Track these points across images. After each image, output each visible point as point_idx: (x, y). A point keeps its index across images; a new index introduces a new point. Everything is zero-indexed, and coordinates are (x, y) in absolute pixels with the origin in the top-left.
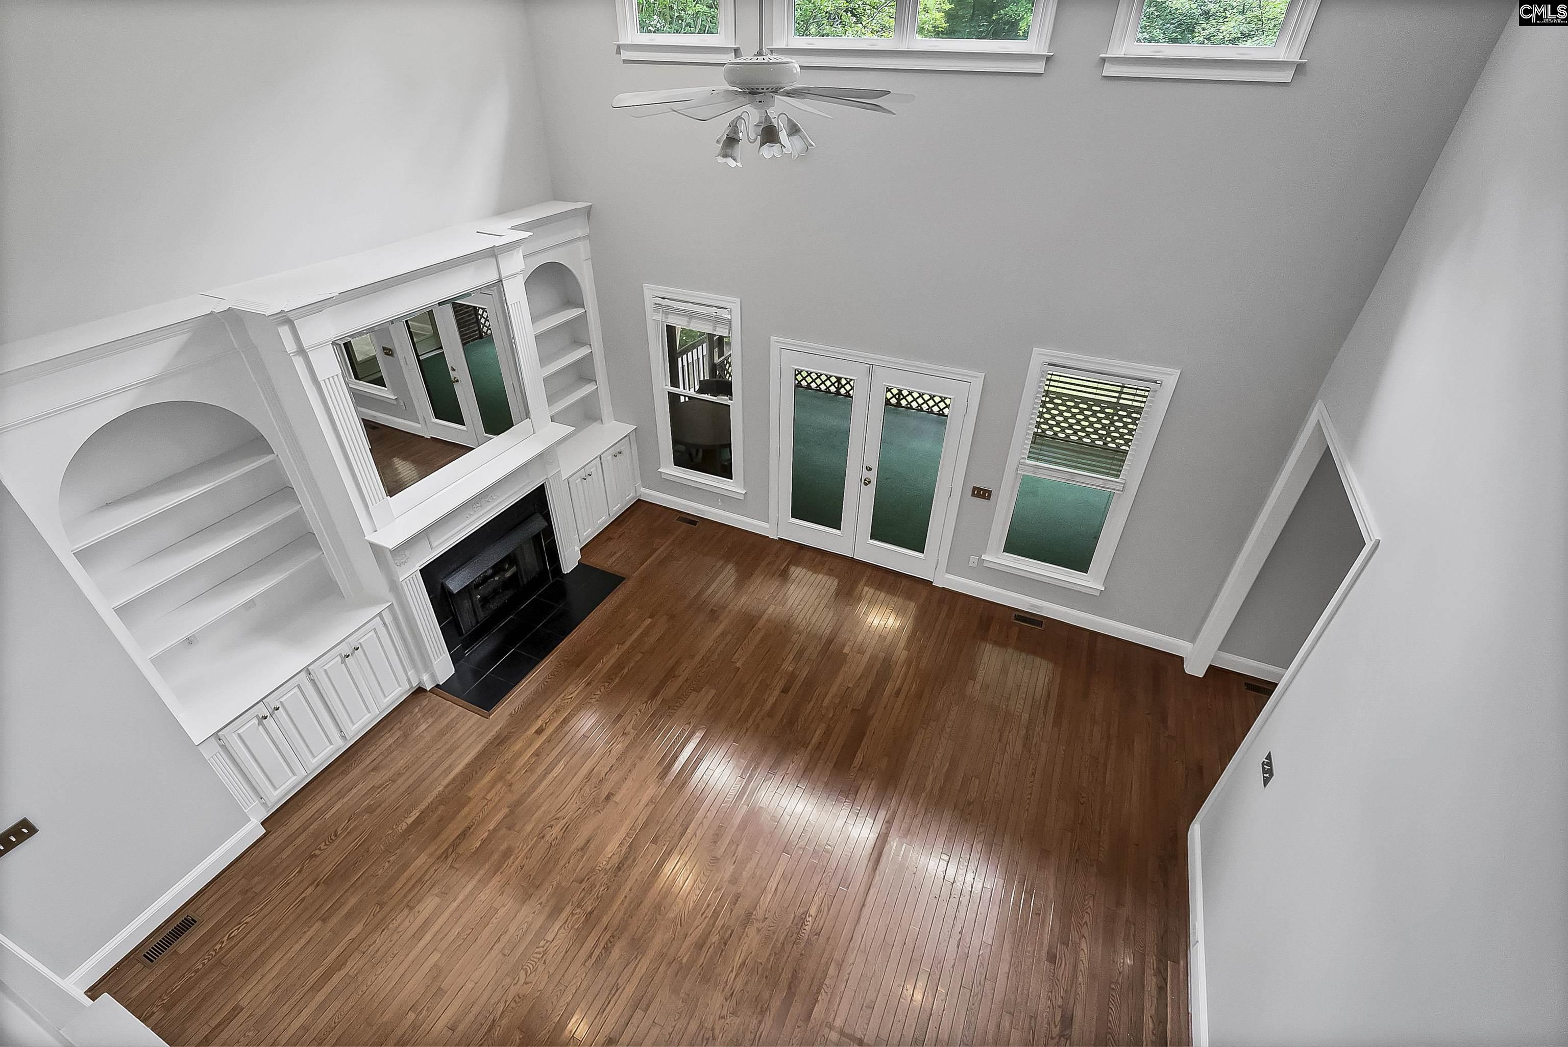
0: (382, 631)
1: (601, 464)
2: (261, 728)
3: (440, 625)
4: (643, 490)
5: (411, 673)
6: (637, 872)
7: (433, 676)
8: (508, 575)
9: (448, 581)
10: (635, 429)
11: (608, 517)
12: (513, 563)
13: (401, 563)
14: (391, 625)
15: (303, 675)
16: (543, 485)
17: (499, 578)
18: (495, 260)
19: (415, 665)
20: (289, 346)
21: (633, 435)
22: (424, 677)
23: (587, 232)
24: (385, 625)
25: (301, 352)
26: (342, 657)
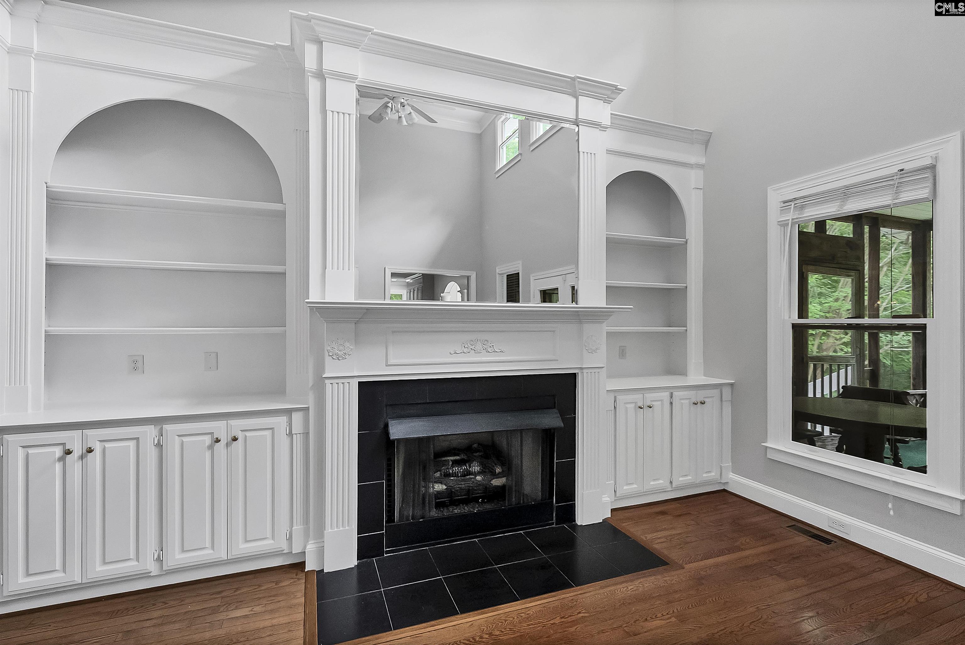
0: (283, 442)
1: (671, 403)
2: (58, 465)
3: (358, 483)
4: (733, 476)
5: (298, 528)
8: (497, 482)
9: (393, 418)
10: (732, 385)
11: (668, 484)
12: (508, 471)
13: (337, 354)
14: (298, 440)
15: (151, 431)
16: (574, 375)
17: (483, 480)
18: (575, 100)
19: (306, 521)
20: (310, 63)
21: (727, 392)
22: (311, 547)
23: (703, 161)
24: (290, 434)
25: (321, 76)
26: (212, 437)
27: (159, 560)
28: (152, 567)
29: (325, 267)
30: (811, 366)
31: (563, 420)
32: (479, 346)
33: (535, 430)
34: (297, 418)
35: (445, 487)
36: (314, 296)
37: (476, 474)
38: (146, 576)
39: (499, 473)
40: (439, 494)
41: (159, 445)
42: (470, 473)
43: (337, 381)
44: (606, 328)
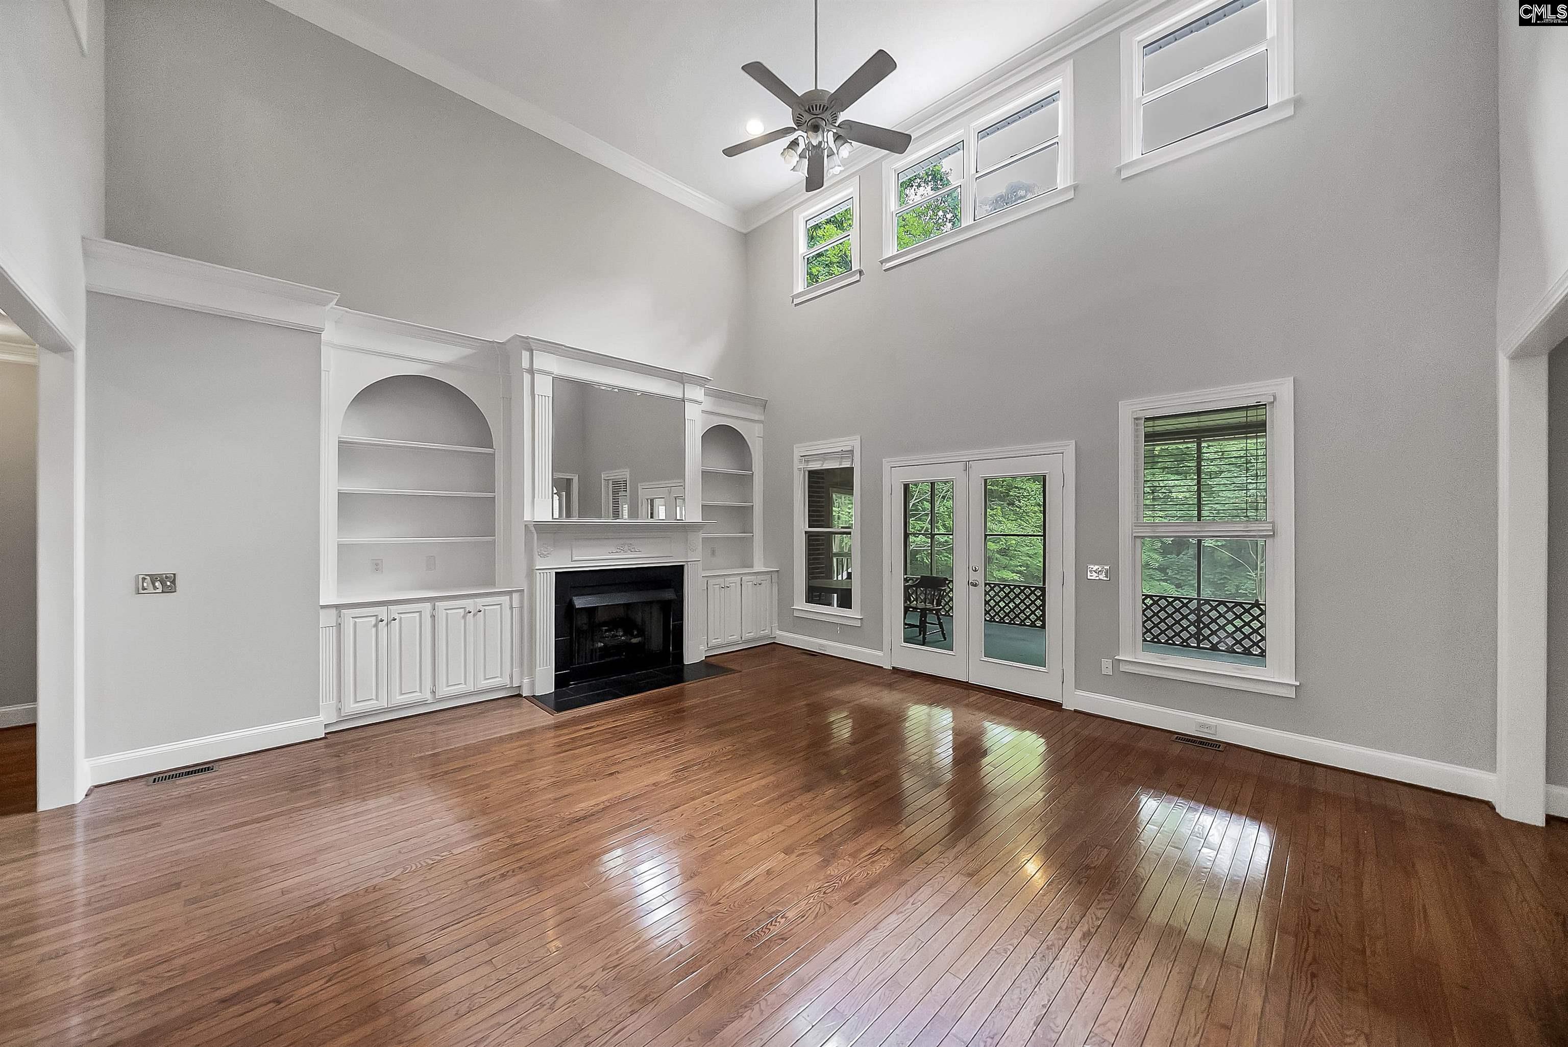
0: (507, 612)
1: (741, 585)
2: (374, 630)
3: (555, 638)
4: (778, 632)
5: (516, 670)
6: (594, 828)
7: (532, 684)
8: (634, 641)
9: (575, 596)
10: (777, 571)
11: (740, 639)
12: (641, 633)
13: (543, 554)
14: (516, 612)
15: (428, 606)
16: (682, 566)
17: (626, 639)
18: (682, 386)
19: (522, 665)
20: (525, 364)
21: (775, 576)
22: (526, 681)
23: (762, 418)
24: (511, 608)
25: (531, 371)
26: (465, 611)
27: (433, 692)
28: (428, 696)
29: (534, 497)
30: (835, 560)
31: (677, 596)
32: (626, 548)
33: (658, 602)
34: (516, 596)
35: (602, 644)
36: (527, 517)
37: (621, 637)
38: (424, 703)
39: (636, 635)
40: (600, 648)
41: (433, 616)
42: (617, 636)
43: (543, 571)
44: (701, 535)
